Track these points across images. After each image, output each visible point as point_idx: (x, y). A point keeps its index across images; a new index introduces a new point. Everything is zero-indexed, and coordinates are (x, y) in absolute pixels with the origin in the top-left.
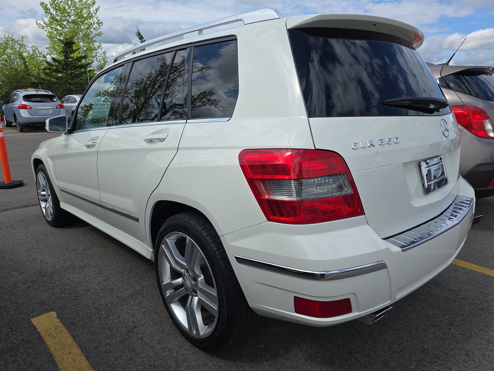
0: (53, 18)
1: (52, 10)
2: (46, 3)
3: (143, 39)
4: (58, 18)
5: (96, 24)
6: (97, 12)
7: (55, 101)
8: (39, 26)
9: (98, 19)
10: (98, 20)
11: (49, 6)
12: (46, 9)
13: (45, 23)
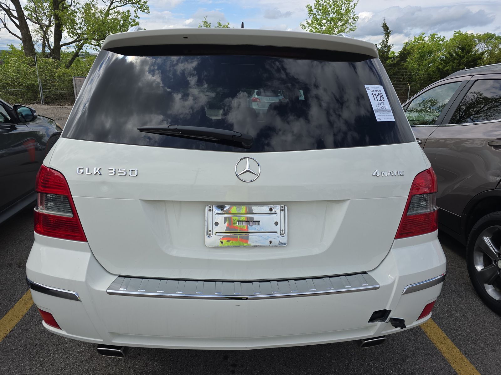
0: (315, 18)
1: (315, 10)
2: (311, 5)
3: (388, 30)
4: (318, 17)
5: (351, 19)
6: (355, 7)
7: (280, 96)
8: (302, 26)
9: (354, 13)
10: (354, 15)
11: (313, 8)
12: (310, 10)
13: (307, 24)
